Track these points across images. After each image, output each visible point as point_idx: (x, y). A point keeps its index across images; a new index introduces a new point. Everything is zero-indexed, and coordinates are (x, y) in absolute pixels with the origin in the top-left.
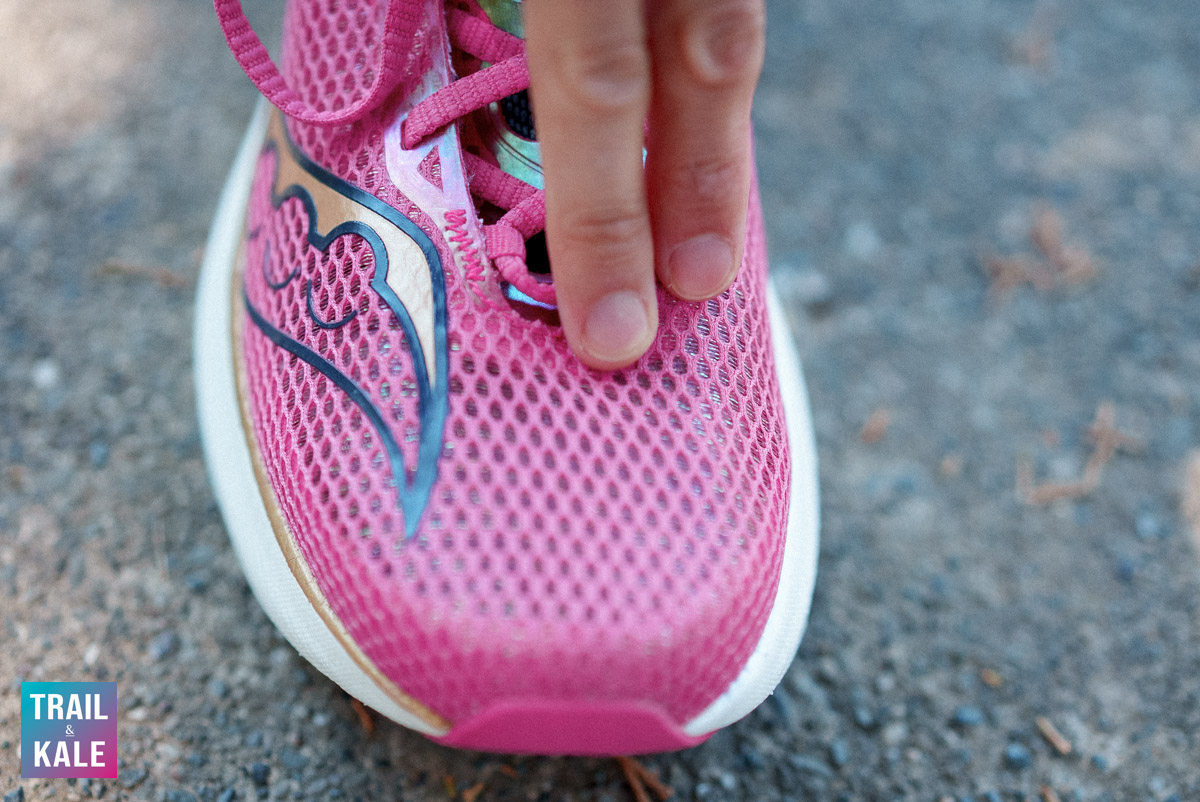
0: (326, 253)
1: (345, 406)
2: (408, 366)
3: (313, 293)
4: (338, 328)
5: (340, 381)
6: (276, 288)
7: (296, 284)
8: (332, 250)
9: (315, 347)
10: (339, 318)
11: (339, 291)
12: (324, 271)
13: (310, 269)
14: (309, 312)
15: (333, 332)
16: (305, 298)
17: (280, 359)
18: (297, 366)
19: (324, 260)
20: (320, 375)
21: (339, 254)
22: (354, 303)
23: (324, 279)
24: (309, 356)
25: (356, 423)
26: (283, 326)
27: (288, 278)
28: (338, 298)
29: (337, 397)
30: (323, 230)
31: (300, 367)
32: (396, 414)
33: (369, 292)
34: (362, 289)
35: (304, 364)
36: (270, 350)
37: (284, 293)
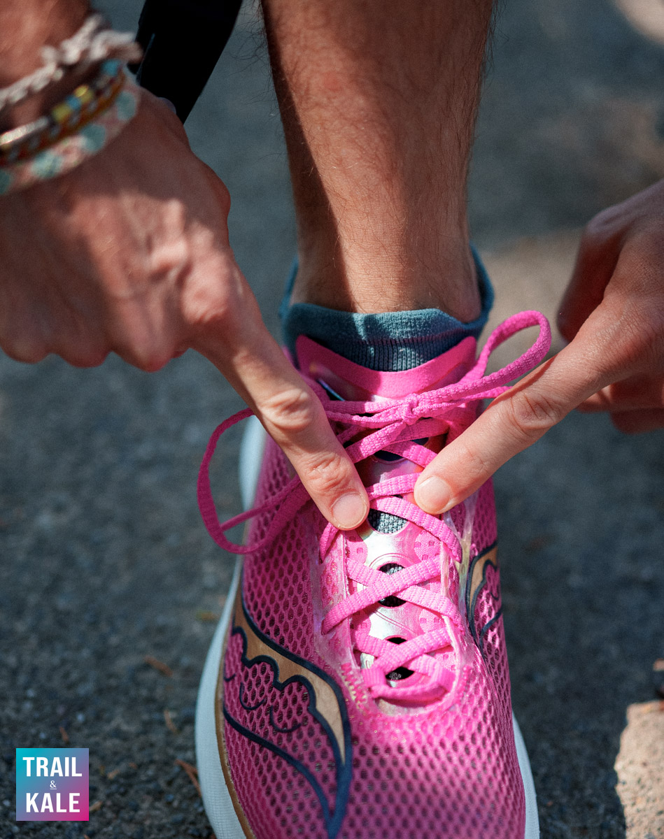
0: (282, 691)
1: (294, 774)
2: (330, 754)
3: (274, 714)
4: (289, 732)
5: (290, 760)
6: (249, 709)
7: (263, 708)
8: (286, 690)
9: (275, 742)
10: (290, 726)
11: (290, 712)
12: (281, 702)
13: (272, 700)
14: (271, 723)
15: (286, 734)
16: (269, 715)
17: (253, 748)
18: (263, 752)
19: (281, 696)
20: (278, 757)
21: (290, 692)
22: (299, 720)
23: (281, 706)
24: (270, 746)
25: (301, 783)
26: (254, 729)
27: (258, 705)
28: (289, 716)
29: (289, 770)
30: (281, 680)
31: (266, 752)
32: (325, 778)
33: (308, 714)
34: (304, 712)
35: (268, 751)
36: (246, 743)
37: (255, 712)
